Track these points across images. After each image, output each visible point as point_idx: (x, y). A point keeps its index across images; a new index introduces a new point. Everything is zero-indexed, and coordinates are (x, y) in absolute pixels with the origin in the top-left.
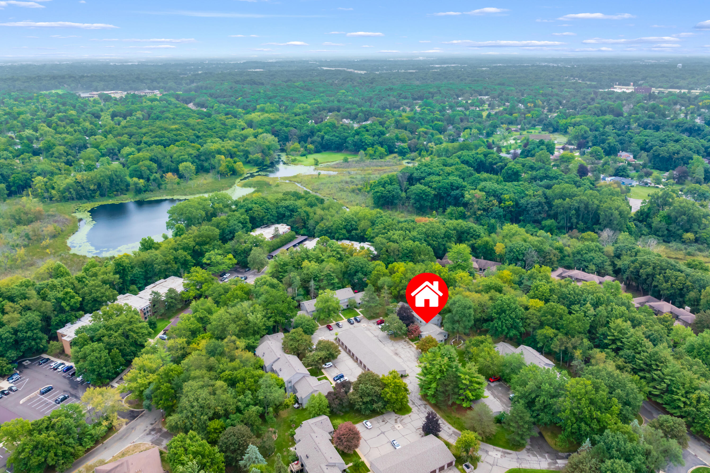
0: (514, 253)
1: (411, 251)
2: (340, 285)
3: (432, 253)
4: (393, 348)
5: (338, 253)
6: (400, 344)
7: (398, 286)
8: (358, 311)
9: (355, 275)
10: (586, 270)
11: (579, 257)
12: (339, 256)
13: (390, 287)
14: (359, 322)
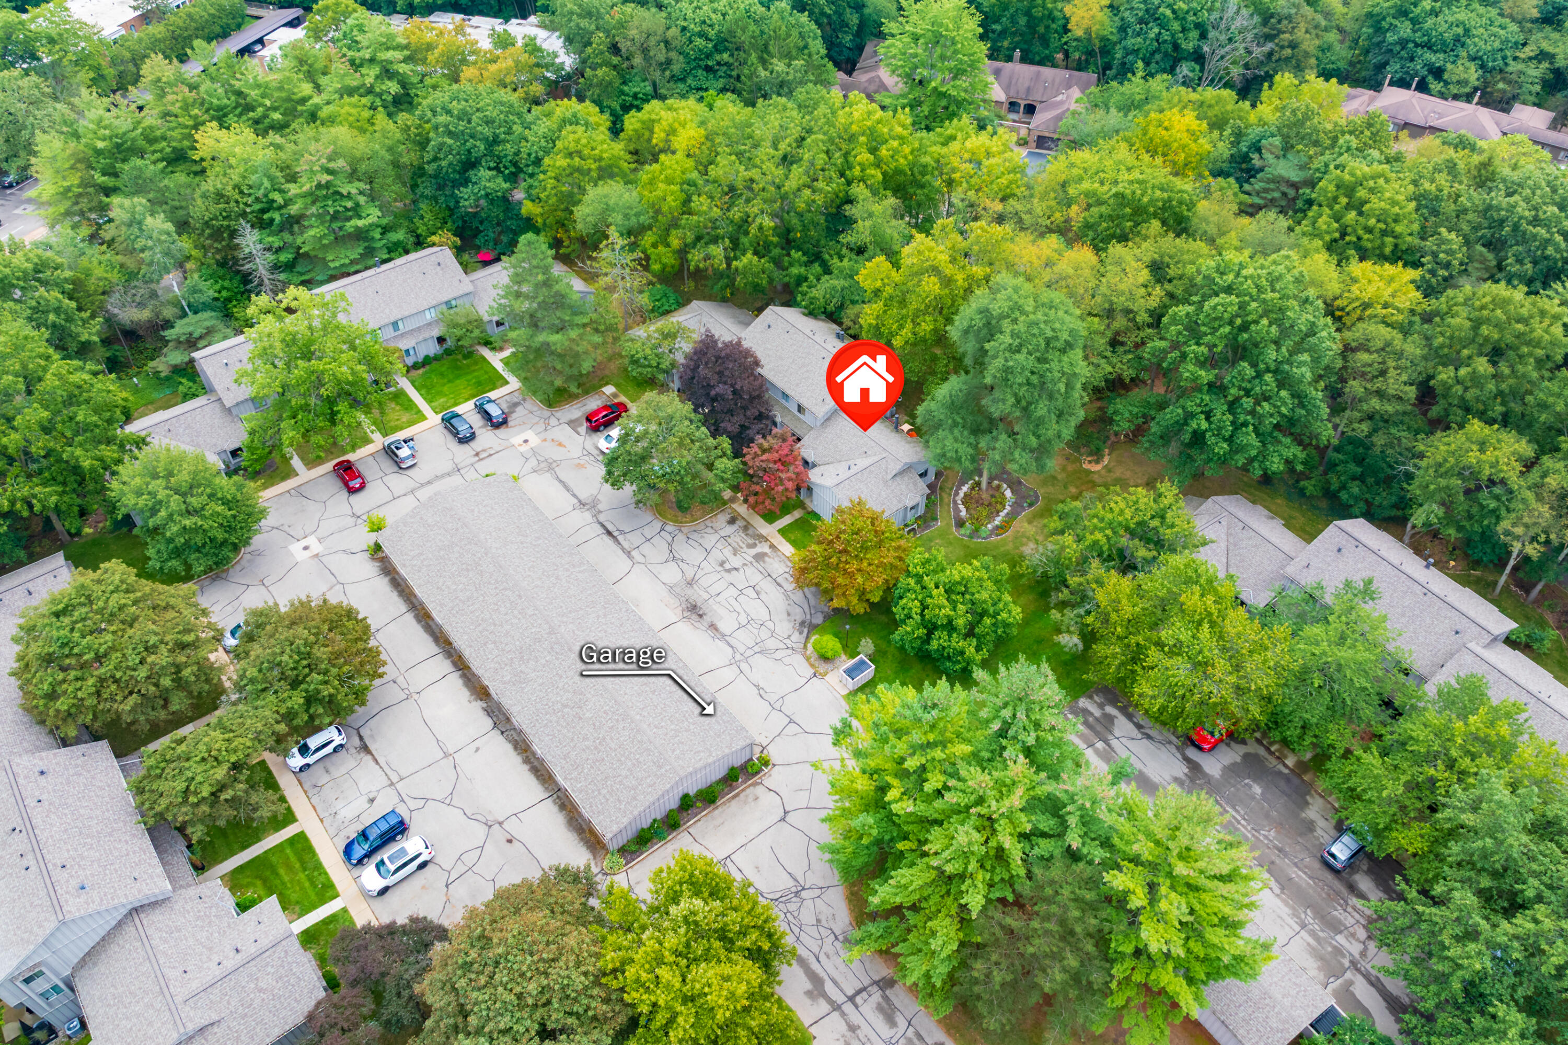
0: (1162, 23)
1: (721, 44)
2: (399, 235)
3: (818, 46)
4: (671, 574)
5: (387, 73)
6: (710, 539)
7: (674, 224)
8: (496, 360)
9: (466, 182)
10: (1435, 86)
11: (1405, 29)
12: (393, 87)
13: (633, 233)
14: (498, 424)
